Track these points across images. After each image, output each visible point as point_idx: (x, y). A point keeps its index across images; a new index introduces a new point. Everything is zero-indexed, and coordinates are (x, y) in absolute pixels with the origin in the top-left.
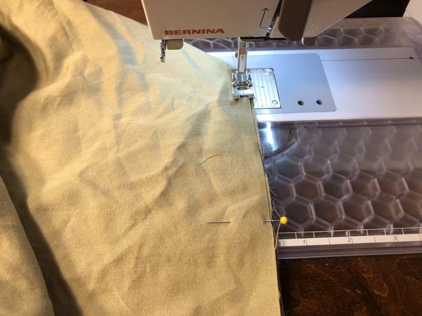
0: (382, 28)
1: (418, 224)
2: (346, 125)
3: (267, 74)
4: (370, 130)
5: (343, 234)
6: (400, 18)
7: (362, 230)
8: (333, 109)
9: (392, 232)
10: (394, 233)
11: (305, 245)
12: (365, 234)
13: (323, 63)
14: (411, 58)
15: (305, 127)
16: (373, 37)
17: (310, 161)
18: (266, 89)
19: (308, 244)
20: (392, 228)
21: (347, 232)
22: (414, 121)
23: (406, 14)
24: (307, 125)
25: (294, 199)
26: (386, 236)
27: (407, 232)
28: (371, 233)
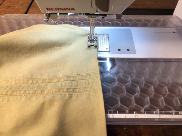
0: (161, 20)
1: (172, 110)
2: (140, 60)
3: (105, 37)
4: (151, 64)
5: (133, 113)
6: (171, 16)
7: (143, 111)
8: (135, 53)
9: (158, 113)
10: (160, 114)
11: (113, 117)
12: (144, 113)
13: (132, 33)
14: (174, 32)
15: (120, 61)
16: (157, 23)
17: (122, 76)
18: (104, 43)
19: (114, 117)
20: (159, 111)
21: (135, 112)
22: (174, 60)
23: (174, 14)
24: (121, 60)
25: (111, 94)
26: (155, 115)
27: (166, 113)
28: (147, 113)
